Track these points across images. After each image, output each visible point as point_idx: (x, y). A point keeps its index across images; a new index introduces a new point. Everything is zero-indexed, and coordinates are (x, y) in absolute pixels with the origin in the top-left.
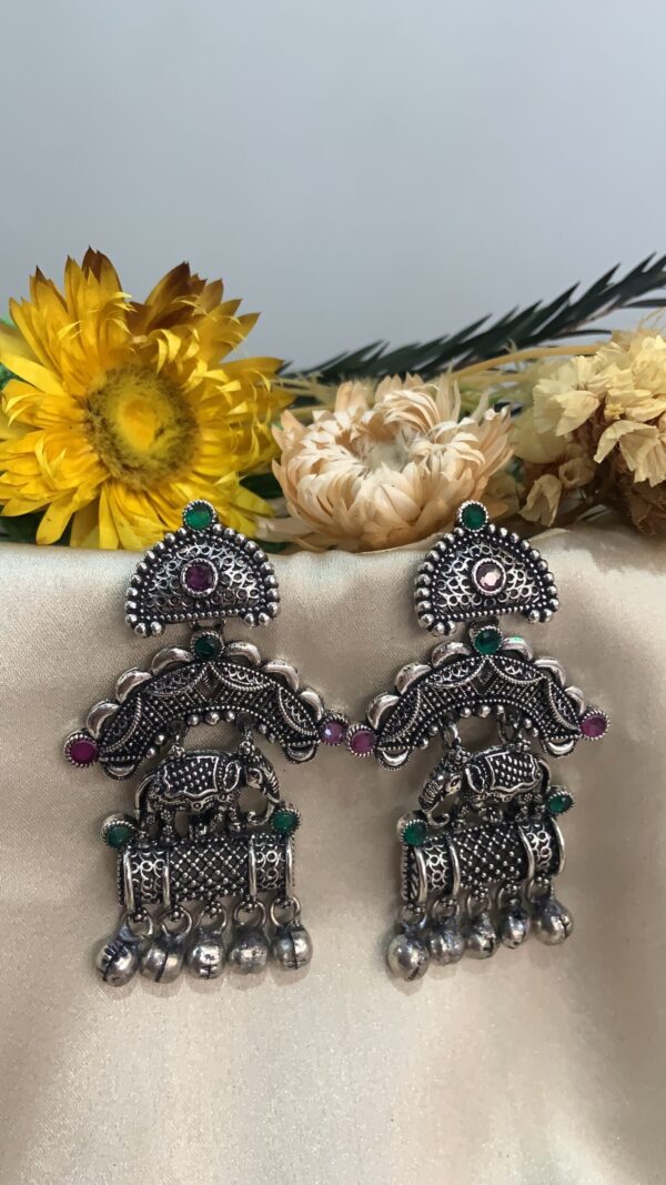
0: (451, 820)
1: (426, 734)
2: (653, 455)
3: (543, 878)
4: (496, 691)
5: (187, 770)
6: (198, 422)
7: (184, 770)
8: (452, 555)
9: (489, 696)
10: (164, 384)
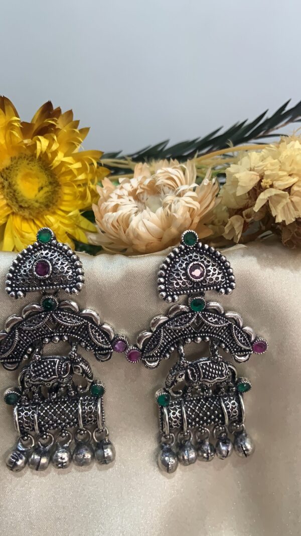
0: (184, 393)
1: (168, 351)
2: (286, 208)
3: (236, 424)
4: (205, 329)
5: (42, 366)
6: (60, 183)
7: (41, 367)
8: (177, 260)
9: (201, 332)
10: (42, 164)
